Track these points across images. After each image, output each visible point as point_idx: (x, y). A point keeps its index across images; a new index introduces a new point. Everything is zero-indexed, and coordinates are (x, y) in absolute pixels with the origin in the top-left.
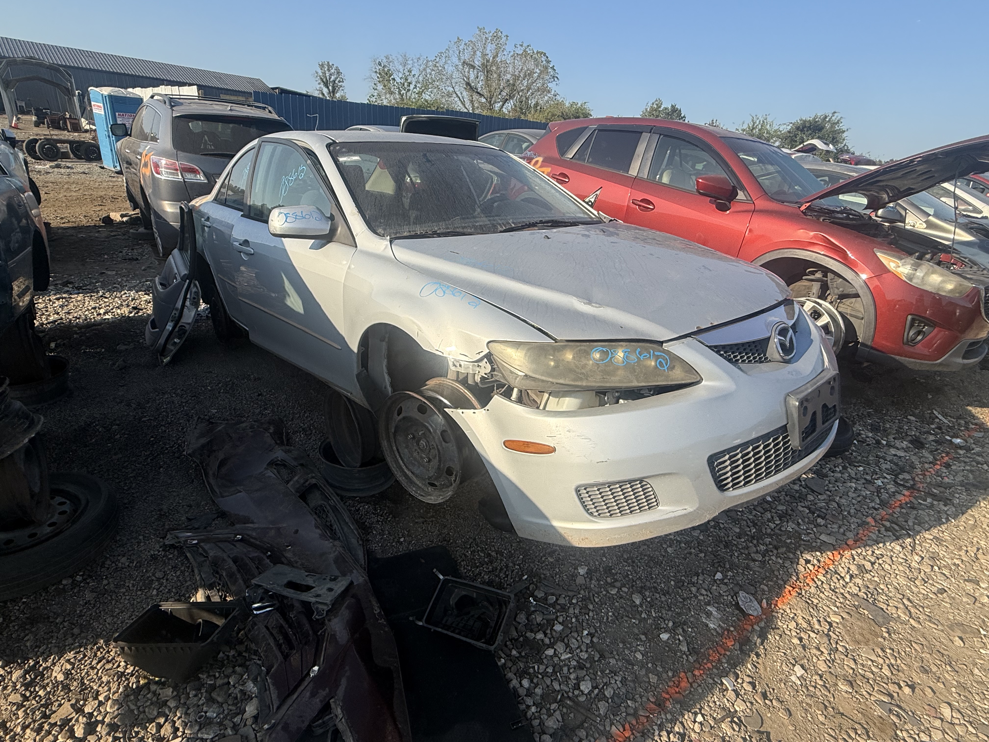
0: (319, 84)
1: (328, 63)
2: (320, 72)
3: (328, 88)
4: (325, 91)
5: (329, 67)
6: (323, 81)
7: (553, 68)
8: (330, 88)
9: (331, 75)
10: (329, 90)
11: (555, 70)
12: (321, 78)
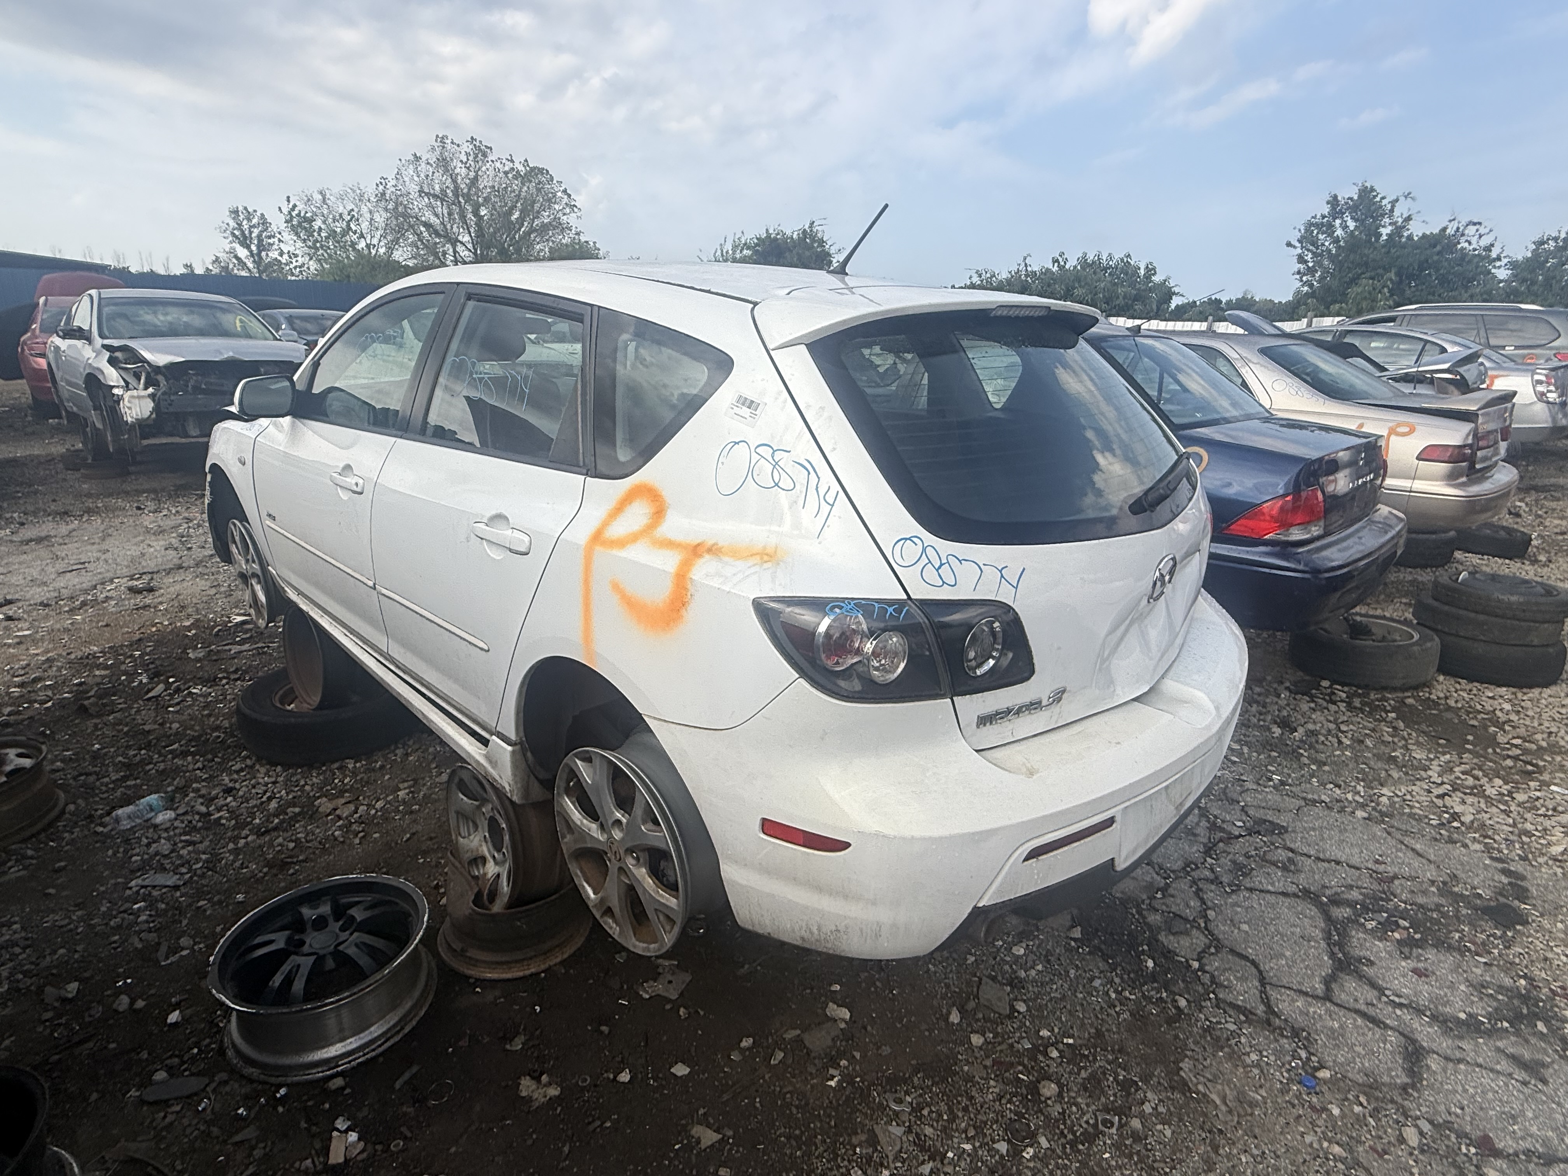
0: (231, 242)
1: (246, 209)
2: (232, 224)
3: (248, 247)
4: (242, 253)
5: (249, 216)
6: (237, 237)
7: (565, 191)
8: (254, 248)
9: (251, 227)
10: (251, 252)
11: (569, 196)
12: (233, 234)
